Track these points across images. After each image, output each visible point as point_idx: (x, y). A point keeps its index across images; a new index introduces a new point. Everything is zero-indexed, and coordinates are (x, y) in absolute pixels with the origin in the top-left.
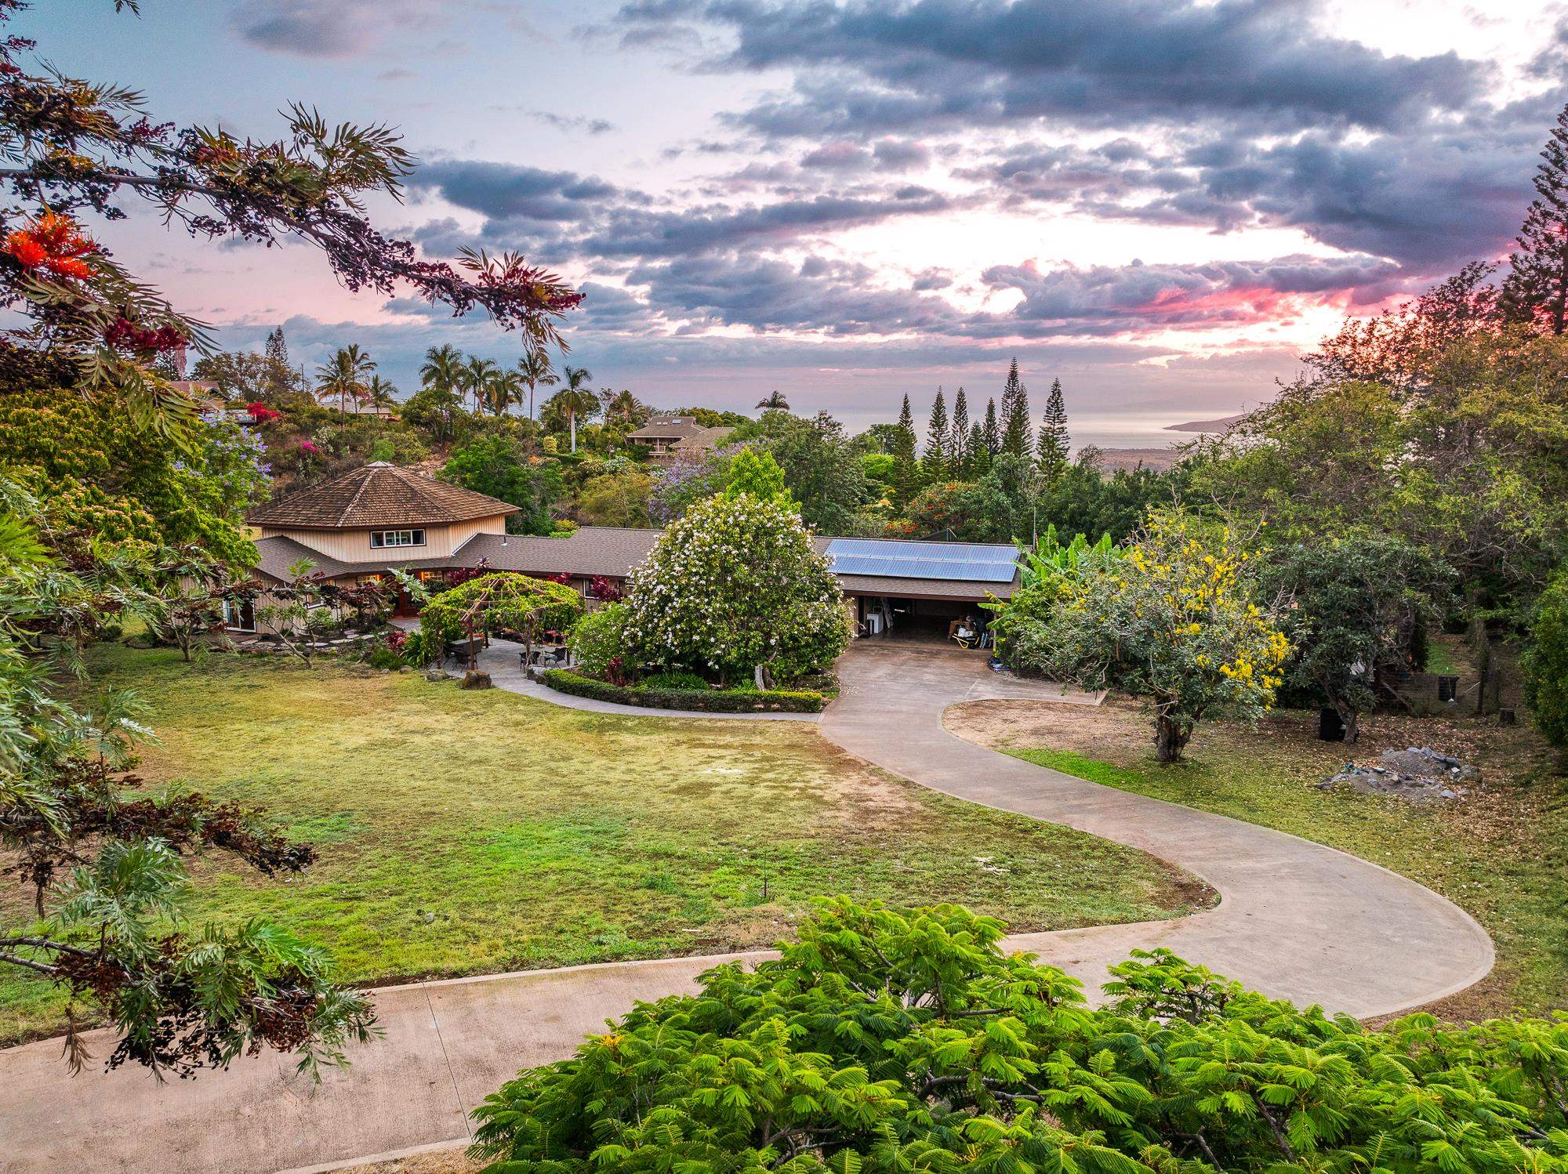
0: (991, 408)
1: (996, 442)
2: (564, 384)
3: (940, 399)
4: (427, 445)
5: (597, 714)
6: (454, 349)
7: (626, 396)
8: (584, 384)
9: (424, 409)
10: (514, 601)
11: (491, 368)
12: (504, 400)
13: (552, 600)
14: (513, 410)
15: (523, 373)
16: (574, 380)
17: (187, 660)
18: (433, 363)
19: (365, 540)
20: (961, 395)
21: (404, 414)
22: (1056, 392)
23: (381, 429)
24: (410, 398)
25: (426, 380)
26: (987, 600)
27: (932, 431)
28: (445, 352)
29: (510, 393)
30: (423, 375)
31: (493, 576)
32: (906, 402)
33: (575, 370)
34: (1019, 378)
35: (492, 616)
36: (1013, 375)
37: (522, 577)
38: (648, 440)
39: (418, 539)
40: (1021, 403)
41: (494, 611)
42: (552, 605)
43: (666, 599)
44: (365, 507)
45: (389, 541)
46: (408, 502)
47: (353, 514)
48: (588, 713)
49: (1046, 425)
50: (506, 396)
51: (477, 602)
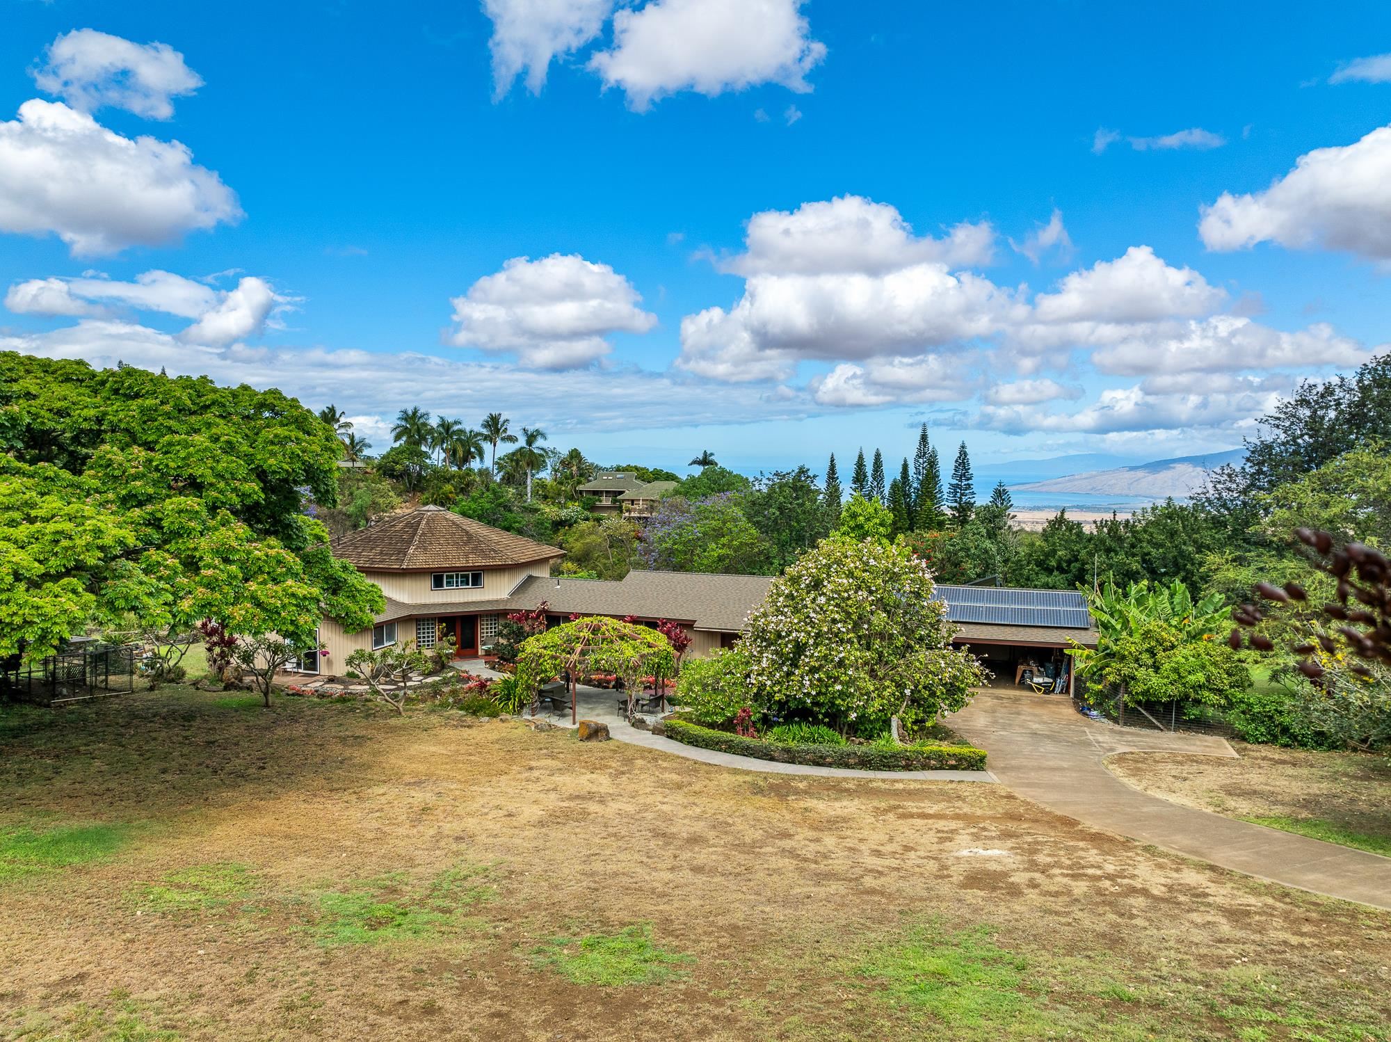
0: (905, 467)
1: (909, 496)
2: (522, 442)
3: (861, 457)
4: (399, 495)
5: (758, 774)
6: (422, 411)
7: (575, 454)
8: (539, 442)
9: (397, 463)
10: (616, 647)
11: (456, 428)
12: (467, 457)
13: (650, 646)
14: (475, 464)
15: (485, 431)
16: (531, 438)
17: (267, 705)
18: (403, 423)
19: (428, 583)
20: (878, 456)
21: (379, 468)
22: (963, 453)
23: (358, 480)
24: (384, 452)
25: (397, 438)
26: (1070, 646)
27: (853, 486)
28: (415, 412)
29: (473, 450)
30: (394, 434)
31: (587, 620)
32: (832, 461)
33: (531, 429)
34: (930, 440)
35: (597, 662)
36: (924, 438)
37: (615, 621)
38: (595, 493)
39: (476, 581)
40: (932, 463)
41: (599, 657)
42: (651, 651)
43: (800, 648)
44: (425, 549)
45: (449, 583)
46: (465, 544)
47: (416, 558)
48: (748, 773)
49: (955, 482)
50: (469, 452)
51: (579, 647)
